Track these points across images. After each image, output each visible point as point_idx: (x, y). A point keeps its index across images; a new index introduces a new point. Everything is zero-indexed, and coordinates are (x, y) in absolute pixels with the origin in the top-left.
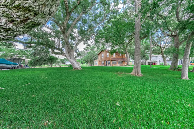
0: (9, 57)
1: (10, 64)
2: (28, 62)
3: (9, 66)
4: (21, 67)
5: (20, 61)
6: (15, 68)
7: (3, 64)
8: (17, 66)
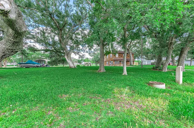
0: (37, 58)
1: (34, 64)
2: (47, 62)
3: (34, 65)
4: (42, 67)
5: (43, 62)
6: (38, 67)
7: (30, 64)
8: (39, 65)
